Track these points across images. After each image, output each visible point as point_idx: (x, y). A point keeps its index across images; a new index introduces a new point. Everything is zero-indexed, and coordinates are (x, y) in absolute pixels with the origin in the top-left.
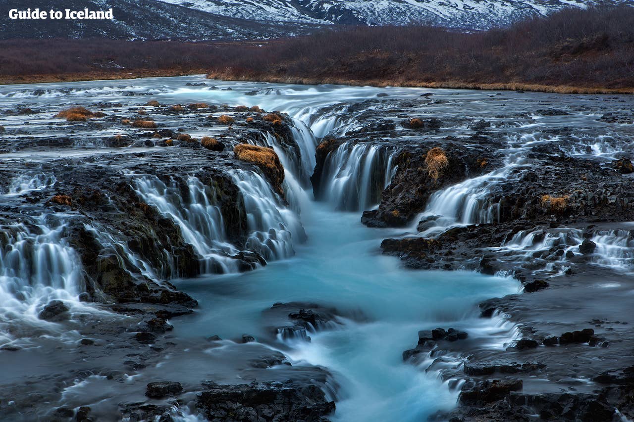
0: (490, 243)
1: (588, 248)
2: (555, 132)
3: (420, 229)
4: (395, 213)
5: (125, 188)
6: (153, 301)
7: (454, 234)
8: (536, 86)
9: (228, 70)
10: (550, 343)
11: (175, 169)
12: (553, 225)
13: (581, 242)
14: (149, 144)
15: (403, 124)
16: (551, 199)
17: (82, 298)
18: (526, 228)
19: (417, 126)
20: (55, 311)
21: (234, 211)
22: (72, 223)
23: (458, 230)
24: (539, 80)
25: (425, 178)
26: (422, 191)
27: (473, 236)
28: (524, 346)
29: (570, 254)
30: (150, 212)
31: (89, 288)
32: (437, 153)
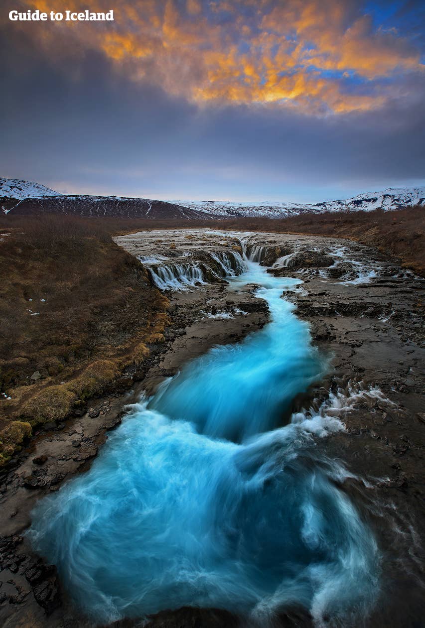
0: (293, 271)
1: (318, 273)
2: (305, 245)
3: (275, 267)
4: (268, 263)
5: (209, 255)
6: (219, 282)
7: (284, 269)
8: (295, 233)
9: (217, 227)
10: (316, 295)
11: (219, 251)
12: (309, 267)
13: (316, 272)
14: (211, 245)
15: (268, 242)
16: (308, 261)
17: (203, 281)
18: (302, 267)
19: (271, 242)
20: (198, 284)
21: (233, 262)
22: (200, 263)
23: (285, 268)
24: (295, 232)
25: (275, 255)
26: (275, 258)
27: (288, 269)
28: (310, 295)
29: (313, 274)
30: (215, 261)
31: (205, 279)
32: (278, 249)
